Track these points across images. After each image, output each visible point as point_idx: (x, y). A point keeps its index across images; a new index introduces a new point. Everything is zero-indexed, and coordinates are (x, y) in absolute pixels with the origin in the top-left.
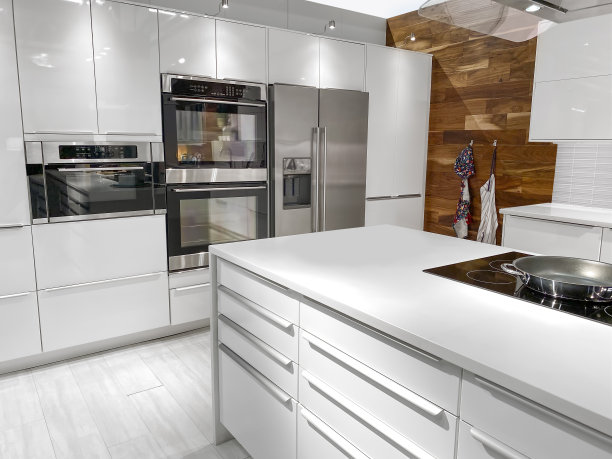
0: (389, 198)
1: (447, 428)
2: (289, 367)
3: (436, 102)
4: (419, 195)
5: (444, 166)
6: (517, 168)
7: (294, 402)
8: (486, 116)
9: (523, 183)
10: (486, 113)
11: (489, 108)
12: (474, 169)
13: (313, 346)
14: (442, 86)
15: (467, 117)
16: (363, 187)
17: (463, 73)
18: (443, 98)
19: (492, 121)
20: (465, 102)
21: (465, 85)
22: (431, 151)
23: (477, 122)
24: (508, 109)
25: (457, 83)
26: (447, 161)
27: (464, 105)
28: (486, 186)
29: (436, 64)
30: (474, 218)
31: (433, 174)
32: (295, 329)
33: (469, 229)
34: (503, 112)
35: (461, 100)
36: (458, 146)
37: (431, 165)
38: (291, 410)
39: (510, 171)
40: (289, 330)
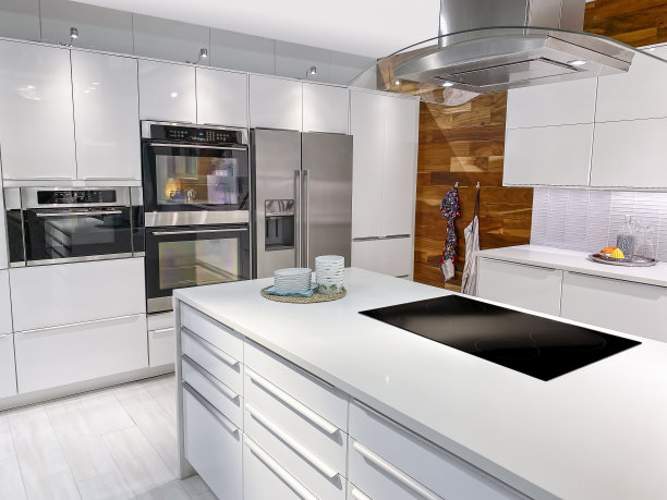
0: (377, 238)
1: (341, 445)
2: (236, 400)
3: (424, 143)
4: (407, 236)
5: (430, 207)
6: (499, 210)
7: (240, 432)
8: (469, 158)
9: (505, 225)
10: (470, 155)
11: (473, 150)
12: (459, 210)
13: (253, 381)
14: (430, 128)
15: (453, 159)
16: (348, 226)
17: (449, 115)
18: (431, 139)
19: (475, 164)
20: (451, 143)
21: (449, 127)
22: (419, 192)
23: (462, 164)
24: (490, 152)
25: (444, 125)
26: (435, 202)
27: (449, 147)
28: (470, 227)
29: (423, 106)
30: (461, 259)
31: (421, 215)
32: (241, 366)
33: (456, 269)
34: (484, 155)
35: (446, 142)
36: (444, 187)
37: (419, 205)
38: (238, 440)
39: (493, 213)
40: (236, 367)
